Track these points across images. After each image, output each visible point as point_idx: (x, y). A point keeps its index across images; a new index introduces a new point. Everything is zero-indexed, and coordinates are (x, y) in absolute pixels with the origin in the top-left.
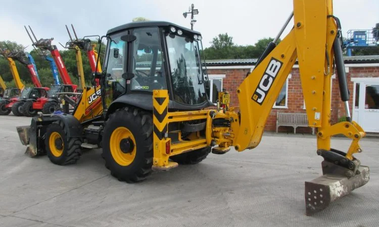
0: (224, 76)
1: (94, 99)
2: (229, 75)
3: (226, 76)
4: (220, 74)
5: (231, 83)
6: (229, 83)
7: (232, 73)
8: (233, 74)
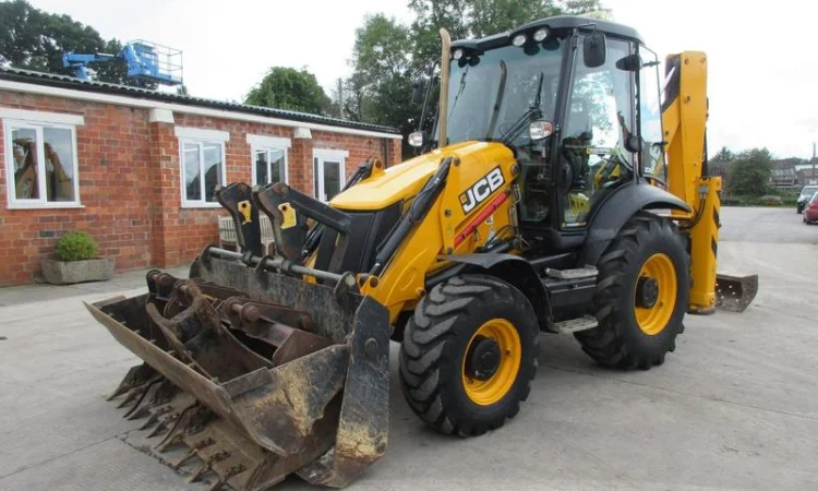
0: (79, 120)
1: (479, 198)
2: (95, 120)
3: (86, 119)
4: (66, 112)
5: (101, 142)
6: (95, 142)
7: (102, 114)
8: (105, 117)
